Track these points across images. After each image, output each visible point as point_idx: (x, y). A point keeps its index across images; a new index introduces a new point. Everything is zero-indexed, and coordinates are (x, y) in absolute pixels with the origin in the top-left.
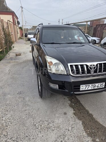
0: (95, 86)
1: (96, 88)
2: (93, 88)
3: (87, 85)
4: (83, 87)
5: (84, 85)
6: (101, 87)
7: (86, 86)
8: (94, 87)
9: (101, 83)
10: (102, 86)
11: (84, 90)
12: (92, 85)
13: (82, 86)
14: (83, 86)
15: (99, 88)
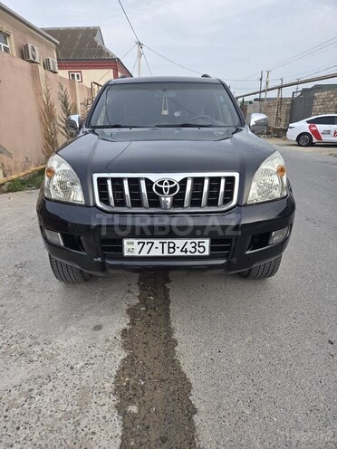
0: (173, 248)
1: (178, 253)
2: (166, 254)
3: (146, 241)
4: (132, 247)
5: (136, 241)
6: (197, 254)
7: (141, 244)
8: (171, 250)
9: (197, 241)
10: (202, 250)
11: (137, 254)
12: (163, 243)
13: (128, 243)
14: (133, 243)
15: (189, 254)
